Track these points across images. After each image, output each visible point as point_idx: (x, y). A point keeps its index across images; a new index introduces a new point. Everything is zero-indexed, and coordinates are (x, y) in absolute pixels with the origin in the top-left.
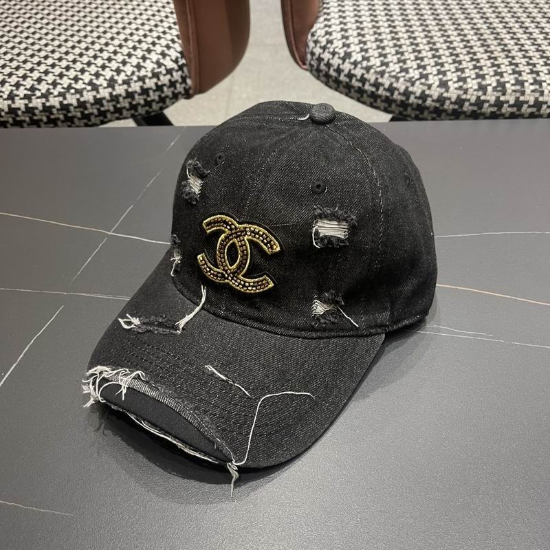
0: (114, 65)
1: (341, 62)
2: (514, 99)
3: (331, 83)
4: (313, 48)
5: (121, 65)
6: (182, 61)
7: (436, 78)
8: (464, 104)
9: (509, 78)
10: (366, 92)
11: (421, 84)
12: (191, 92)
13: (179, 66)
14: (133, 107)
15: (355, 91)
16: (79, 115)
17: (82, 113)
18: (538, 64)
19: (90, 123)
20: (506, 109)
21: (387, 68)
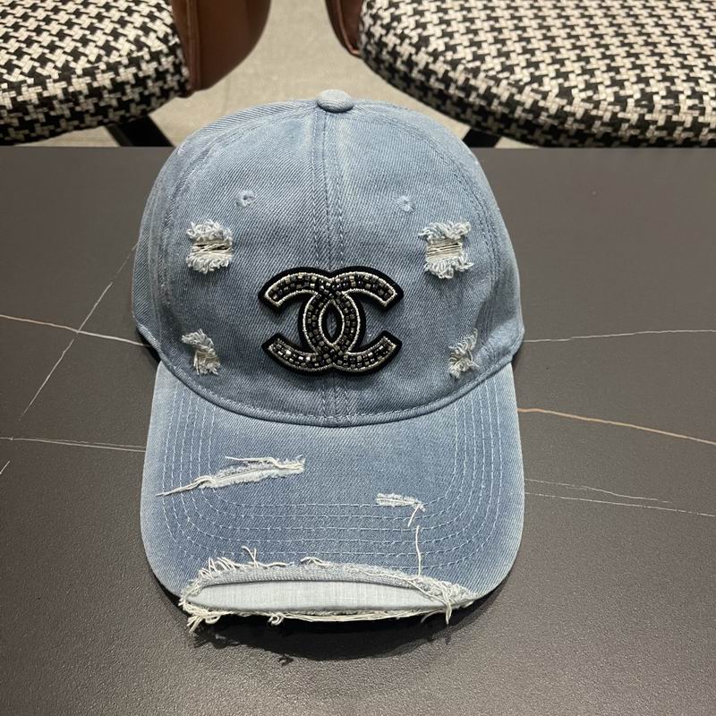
0: (68, 44)
1: (413, 50)
2: (664, 119)
3: (397, 81)
4: (370, 26)
5: (79, 45)
6: (174, 40)
7: (554, 82)
8: (593, 123)
9: (658, 88)
10: (450, 97)
11: (533, 90)
12: (188, 87)
13: (169, 48)
14: (101, 111)
15: (434, 95)
16: (15, 122)
17: (21, 120)
18: (696, 66)
19: (33, 135)
20: (652, 133)
21: (482, 63)
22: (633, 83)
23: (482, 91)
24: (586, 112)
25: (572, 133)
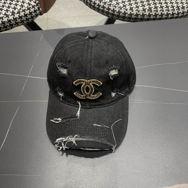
0: (13, 6)
2: (154, 14)
3: (92, 7)
5: (15, 6)
6: (37, 2)
7: (129, 6)
8: (138, 16)
9: (152, 6)
10: (105, 11)
11: (124, 9)
12: (42, 13)
13: (36, 4)
14: (22, 21)
15: (101, 11)
17: (4, 26)
19: (7, 29)
20: (152, 17)
21: (112, 3)
22: (147, 5)
23: (112, 10)
24: (137, 13)
25: (134, 18)
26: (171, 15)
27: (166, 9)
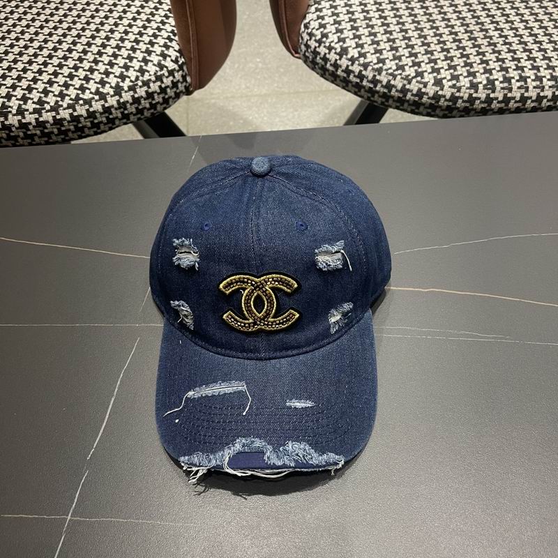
0: (117, 70)
1: (338, 57)
2: (503, 96)
3: (328, 76)
4: (307, 40)
5: (124, 70)
6: (181, 60)
7: (431, 76)
8: (457, 101)
9: (498, 76)
10: (364, 87)
12: (191, 88)
13: (179, 66)
14: (140, 111)
15: (353, 86)
16: (89, 124)
17: (92, 122)
18: (522, 58)
19: (99, 131)
20: (495, 105)
21: (384, 65)
22: (481, 74)
23: (384, 83)
24: (452, 94)
26: (548, 101)
27: (534, 84)
